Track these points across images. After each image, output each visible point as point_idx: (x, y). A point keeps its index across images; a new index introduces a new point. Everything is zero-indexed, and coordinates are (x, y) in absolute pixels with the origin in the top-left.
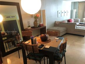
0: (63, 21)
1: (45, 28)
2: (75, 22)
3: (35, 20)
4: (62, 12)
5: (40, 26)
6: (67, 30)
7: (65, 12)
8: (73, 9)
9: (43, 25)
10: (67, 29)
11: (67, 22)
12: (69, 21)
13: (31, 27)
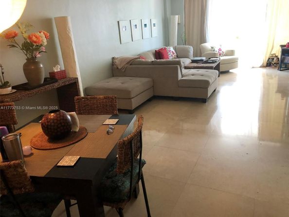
0: (140, 56)
1: (74, 84)
2: (177, 57)
3: (28, 59)
4: (133, 24)
5: (52, 78)
6: (153, 87)
7: (145, 25)
8: (168, 16)
9: (63, 74)
10: (153, 81)
11: (153, 59)
12: (159, 54)
13: (13, 88)
